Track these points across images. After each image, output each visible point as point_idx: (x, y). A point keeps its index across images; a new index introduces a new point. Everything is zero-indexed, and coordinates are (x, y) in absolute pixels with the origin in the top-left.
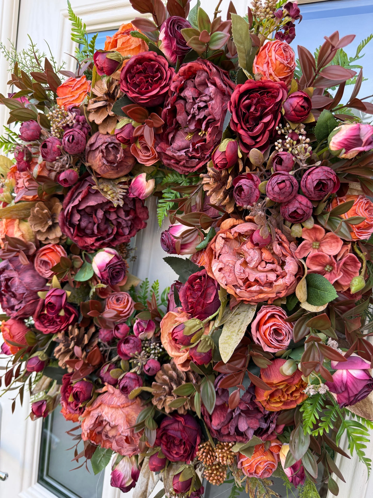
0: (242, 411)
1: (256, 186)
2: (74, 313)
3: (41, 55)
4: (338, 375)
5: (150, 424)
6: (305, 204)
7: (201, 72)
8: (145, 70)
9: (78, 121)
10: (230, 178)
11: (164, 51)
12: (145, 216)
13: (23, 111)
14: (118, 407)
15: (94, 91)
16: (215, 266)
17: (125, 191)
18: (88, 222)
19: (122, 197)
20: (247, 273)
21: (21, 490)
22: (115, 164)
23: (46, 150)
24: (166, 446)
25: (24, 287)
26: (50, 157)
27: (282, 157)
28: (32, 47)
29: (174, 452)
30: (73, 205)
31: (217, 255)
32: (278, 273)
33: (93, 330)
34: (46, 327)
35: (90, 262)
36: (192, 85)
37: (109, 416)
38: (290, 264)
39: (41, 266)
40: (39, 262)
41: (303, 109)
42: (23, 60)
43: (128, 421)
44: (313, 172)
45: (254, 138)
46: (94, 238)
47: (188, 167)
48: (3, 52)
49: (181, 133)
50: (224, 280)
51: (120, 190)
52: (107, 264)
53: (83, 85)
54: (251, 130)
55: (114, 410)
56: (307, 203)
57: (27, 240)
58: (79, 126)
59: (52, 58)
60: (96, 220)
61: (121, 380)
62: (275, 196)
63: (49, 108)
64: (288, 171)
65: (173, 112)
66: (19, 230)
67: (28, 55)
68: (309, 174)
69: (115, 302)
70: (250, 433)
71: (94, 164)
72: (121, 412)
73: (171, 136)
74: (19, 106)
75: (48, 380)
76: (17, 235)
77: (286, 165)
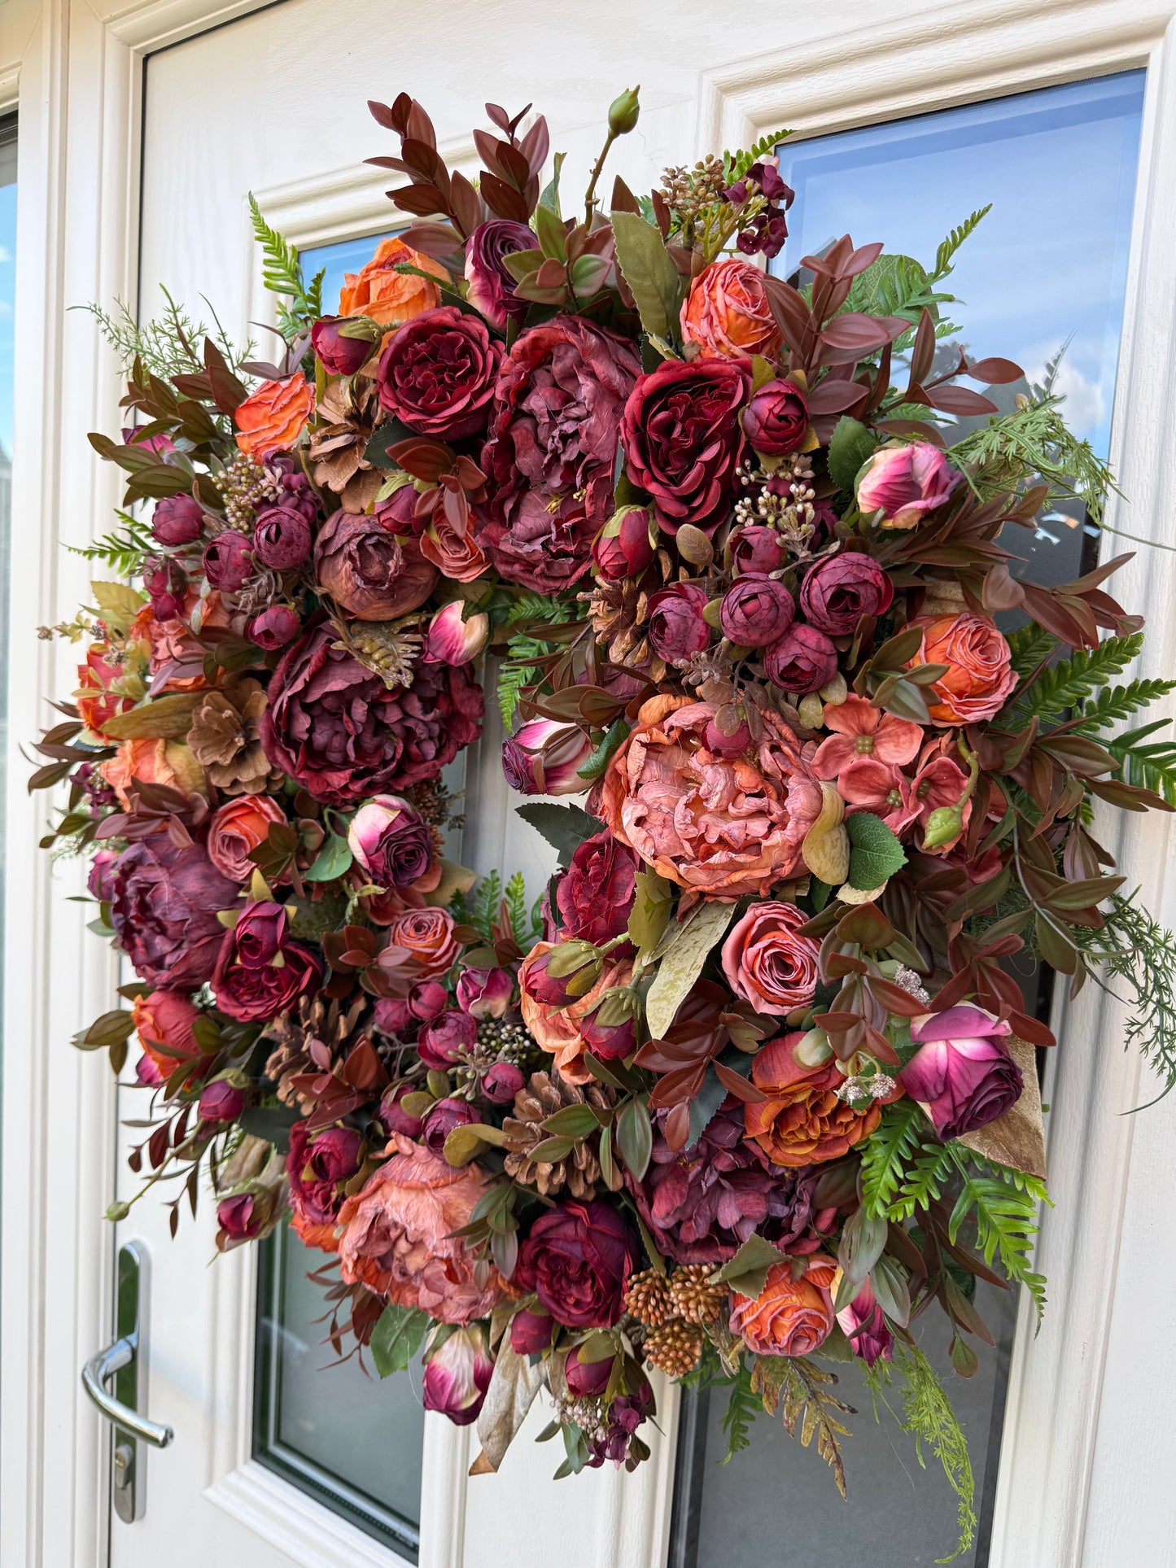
0: (723, 1175)
1: (697, 611)
2: (310, 964)
3: (196, 330)
4: (928, 1057)
5: (501, 1222)
6: (813, 646)
7: (563, 349)
8: (433, 353)
9: (289, 488)
10: (643, 599)
11: (477, 303)
12: (476, 709)
13: (158, 472)
14: (421, 1188)
15: (321, 409)
16: (630, 813)
17: (416, 648)
18: (330, 732)
19: (409, 663)
20: (702, 827)
21: (210, 1481)
22: (384, 584)
23: (215, 564)
24: (550, 1285)
25: (186, 905)
26: (226, 581)
27: (750, 539)
28: (172, 315)
29: (571, 1301)
30: (289, 693)
31: (633, 787)
32: (773, 817)
33: (360, 1005)
34: (243, 1005)
35: (343, 832)
36: (548, 381)
37: (403, 1209)
38: (797, 792)
39: (225, 851)
40: (219, 842)
41: (783, 423)
42: (153, 345)
43: (449, 1221)
44: (824, 569)
45: (686, 500)
46: (349, 772)
47: (555, 579)
48: (105, 331)
49: (532, 497)
50: (649, 844)
51: (404, 647)
52: (382, 835)
53: (296, 396)
54: (676, 480)
55: (413, 1195)
56: (818, 643)
57: (188, 789)
58: (292, 500)
59: (223, 334)
60: (351, 728)
61: (428, 1117)
62: (739, 632)
63: (221, 458)
64: (768, 573)
65: (507, 450)
66: (166, 763)
67: (164, 332)
68: (815, 574)
69: (413, 933)
70: (748, 1232)
71: (336, 588)
72: (431, 1200)
73: (508, 507)
74: (148, 461)
75: (259, 1145)
76: (162, 777)
77: (760, 558)
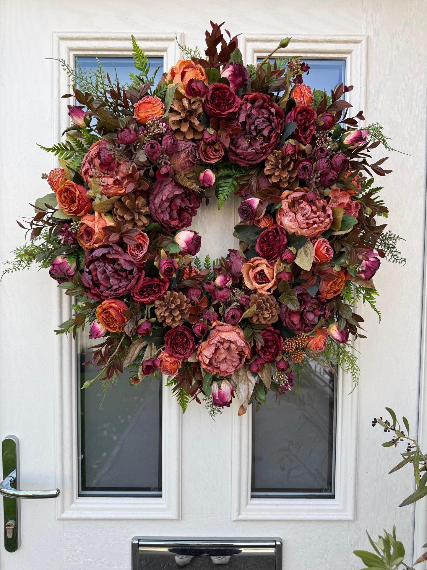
1: (313, 165)
2: (167, 281)
6: (336, 174)
7: (260, 99)
14: (231, 331)
15: (173, 107)
16: (286, 219)
27: (323, 148)
31: (285, 213)
37: (228, 337)
39: (134, 249)
43: (241, 337)
46: (177, 221)
48: (65, 69)
52: (193, 238)
55: (229, 333)
58: (170, 133)
60: (175, 208)
64: (326, 156)
68: (337, 157)
71: (177, 162)
72: (234, 333)
75: (141, 346)
